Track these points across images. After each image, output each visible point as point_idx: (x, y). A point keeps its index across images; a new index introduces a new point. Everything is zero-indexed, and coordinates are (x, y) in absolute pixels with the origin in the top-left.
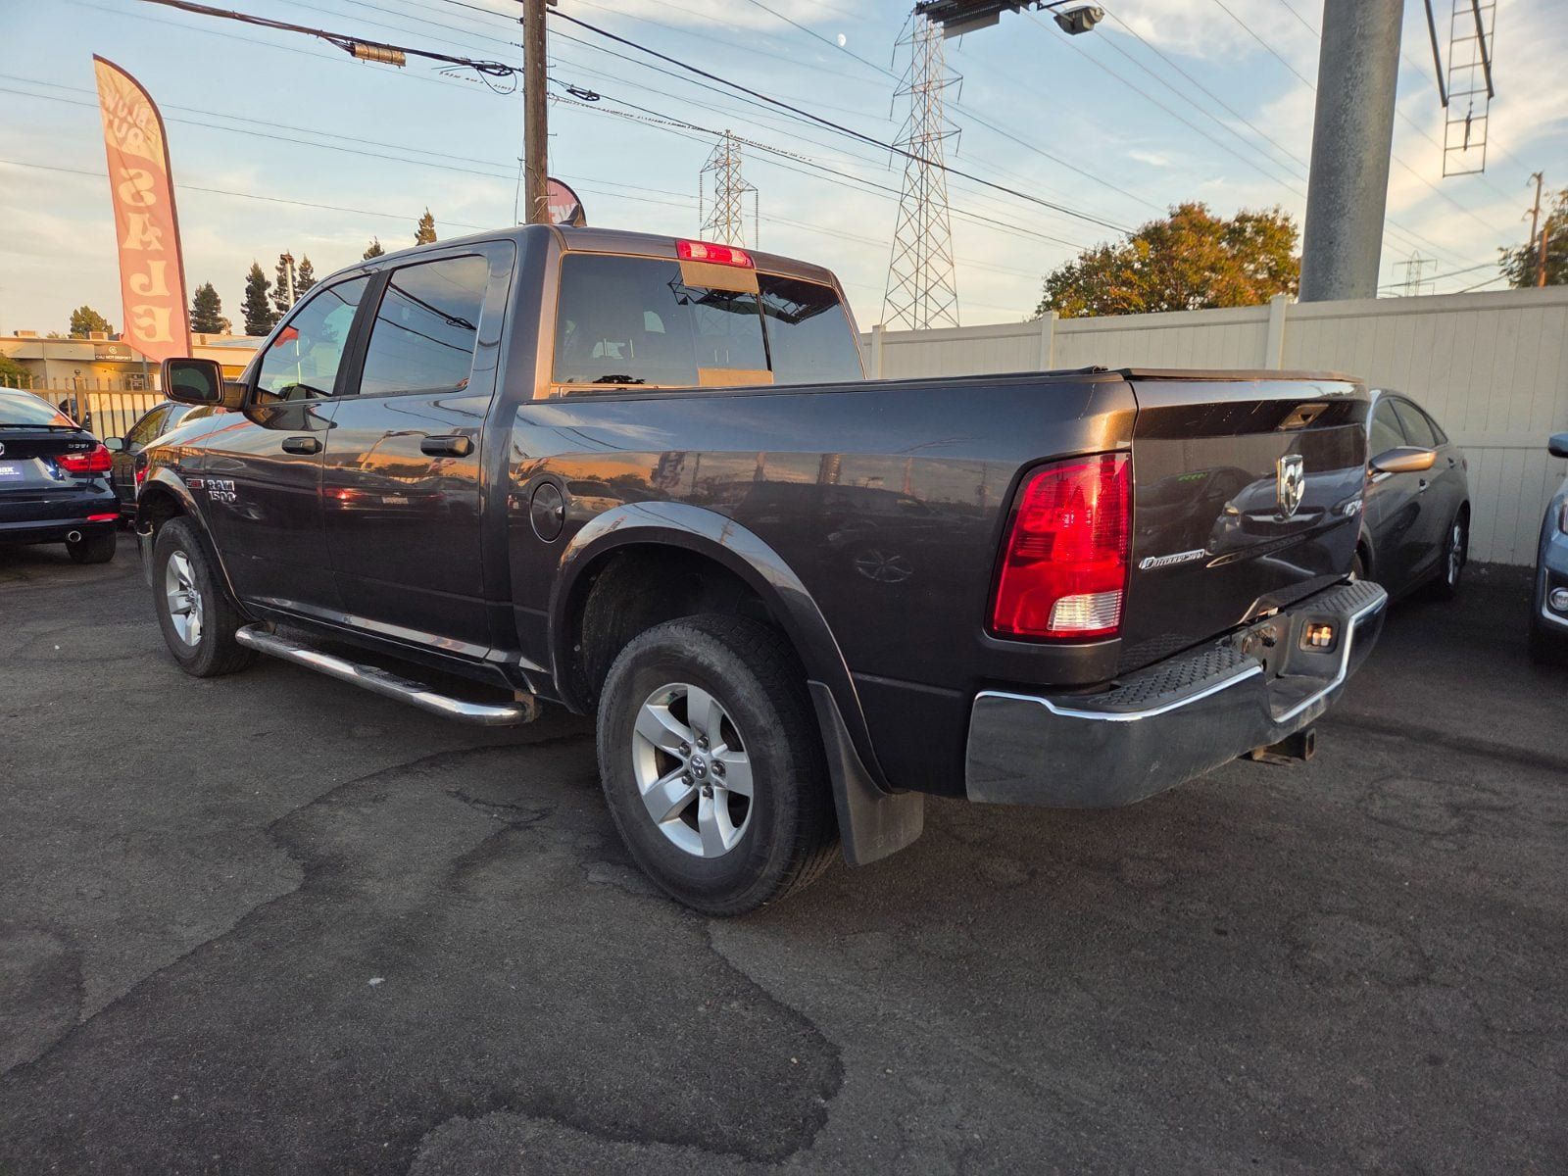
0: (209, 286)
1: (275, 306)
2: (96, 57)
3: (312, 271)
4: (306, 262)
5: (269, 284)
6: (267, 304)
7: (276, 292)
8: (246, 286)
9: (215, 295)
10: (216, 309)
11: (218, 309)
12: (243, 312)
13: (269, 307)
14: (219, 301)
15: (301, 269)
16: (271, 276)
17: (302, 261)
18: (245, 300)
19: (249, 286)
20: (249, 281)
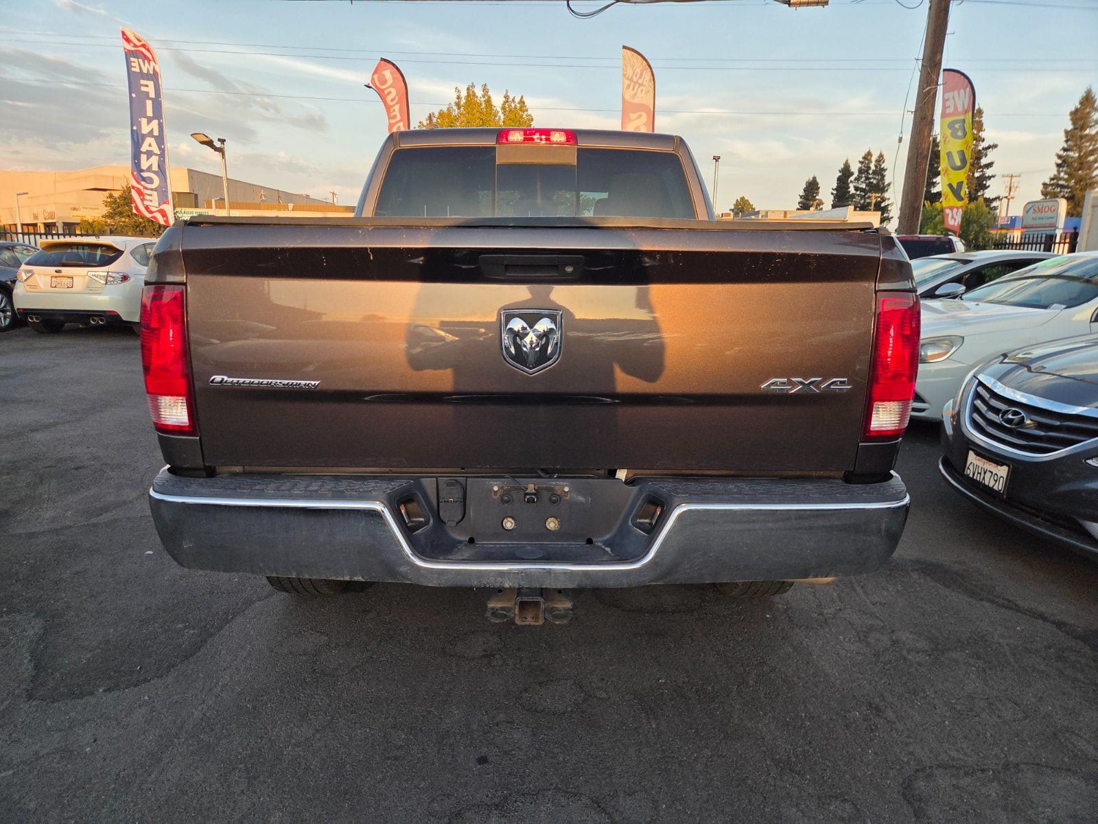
0: (814, 178)
1: (853, 189)
2: (624, 47)
3: (884, 162)
4: (881, 156)
5: (852, 174)
6: (849, 188)
7: (856, 179)
8: (837, 176)
9: (818, 184)
10: (816, 193)
11: (817, 193)
12: (832, 194)
13: (850, 190)
14: (819, 188)
15: (876, 161)
16: (855, 168)
17: (878, 154)
18: (835, 186)
19: (840, 176)
20: (840, 172)
